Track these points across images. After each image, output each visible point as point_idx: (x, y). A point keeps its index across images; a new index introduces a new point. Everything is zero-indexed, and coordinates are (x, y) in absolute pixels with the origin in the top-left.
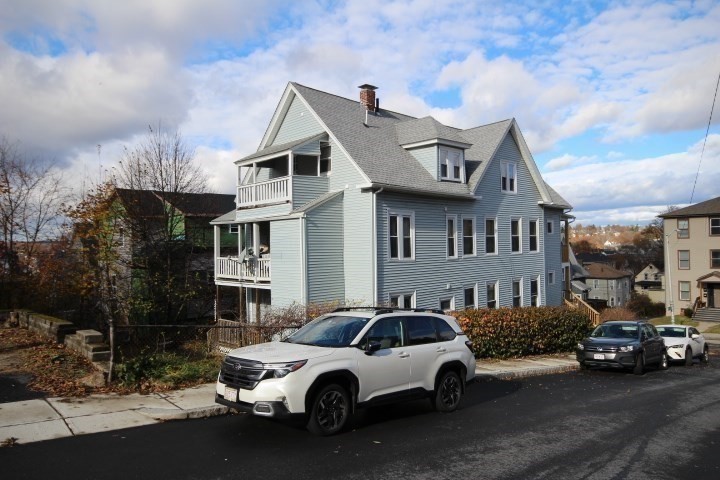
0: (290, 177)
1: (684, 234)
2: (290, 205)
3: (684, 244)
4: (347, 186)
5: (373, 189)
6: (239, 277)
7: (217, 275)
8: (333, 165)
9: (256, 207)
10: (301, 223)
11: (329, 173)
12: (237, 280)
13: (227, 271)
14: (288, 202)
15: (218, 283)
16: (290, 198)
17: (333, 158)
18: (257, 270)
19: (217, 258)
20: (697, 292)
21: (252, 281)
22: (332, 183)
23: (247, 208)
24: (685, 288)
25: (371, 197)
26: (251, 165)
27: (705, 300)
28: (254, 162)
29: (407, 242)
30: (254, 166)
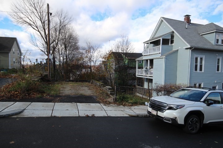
0: (161, 46)
2: (160, 54)
4: (180, 48)
5: (190, 48)
6: (143, 75)
7: (137, 74)
8: (174, 42)
9: (149, 55)
10: (164, 59)
11: (173, 44)
13: (139, 73)
14: (160, 53)
15: (137, 76)
16: (160, 52)
17: (174, 39)
18: (149, 73)
19: (137, 69)
21: (147, 76)
22: (174, 47)
23: (146, 55)
25: (189, 51)
26: (148, 43)
28: (149, 42)
29: (201, 66)
30: (149, 43)
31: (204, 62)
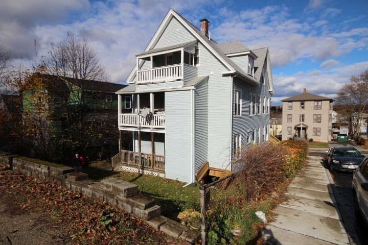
0: (182, 65)
1: (290, 108)
2: (182, 82)
3: (290, 112)
4: (212, 73)
5: (231, 75)
6: (138, 126)
7: (120, 124)
8: (200, 60)
9: (153, 83)
10: (192, 93)
11: (197, 65)
12: (137, 127)
13: (127, 122)
14: (180, 80)
15: (120, 129)
16: (182, 77)
17: (199, 56)
18: (153, 122)
19: (120, 114)
20: (294, 131)
21: (150, 128)
22: (199, 71)
23: (144, 84)
24: (289, 129)
25: (230, 79)
26: (148, 59)
27: (297, 134)
28: (151, 56)
29: (239, 105)
30: (151, 58)
31: (241, 101)
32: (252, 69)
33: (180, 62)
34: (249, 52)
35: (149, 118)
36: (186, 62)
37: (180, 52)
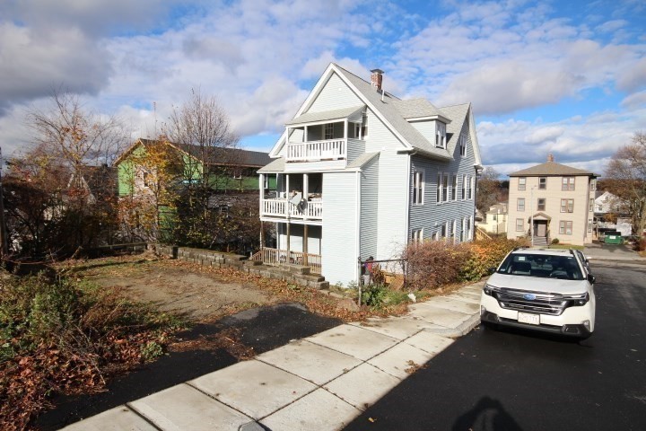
0: (345, 139)
1: (522, 187)
2: (344, 162)
3: (522, 194)
4: (384, 148)
5: (409, 152)
6: (287, 216)
7: (262, 213)
8: (369, 130)
9: (307, 161)
10: (357, 176)
11: (365, 137)
12: (284, 218)
13: (271, 210)
14: (342, 159)
15: (262, 219)
16: (345, 155)
17: (368, 125)
18: (307, 210)
19: (262, 200)
20: (527, 227)
21: (301, 219)
22: (367, 145)
23: (293, 162)
24: (520, 223)
25: (407, 158)
26: (303, 128)
27: (532, 231)
28: (305, 125)
29: (420, 190)
30: (306, 129)
31: (423, 184)
32: (442, 138)
33: (342, 136)
34: (436, 117)
35: (302, 207)
36: (351, 135)
37: (342, 123)
